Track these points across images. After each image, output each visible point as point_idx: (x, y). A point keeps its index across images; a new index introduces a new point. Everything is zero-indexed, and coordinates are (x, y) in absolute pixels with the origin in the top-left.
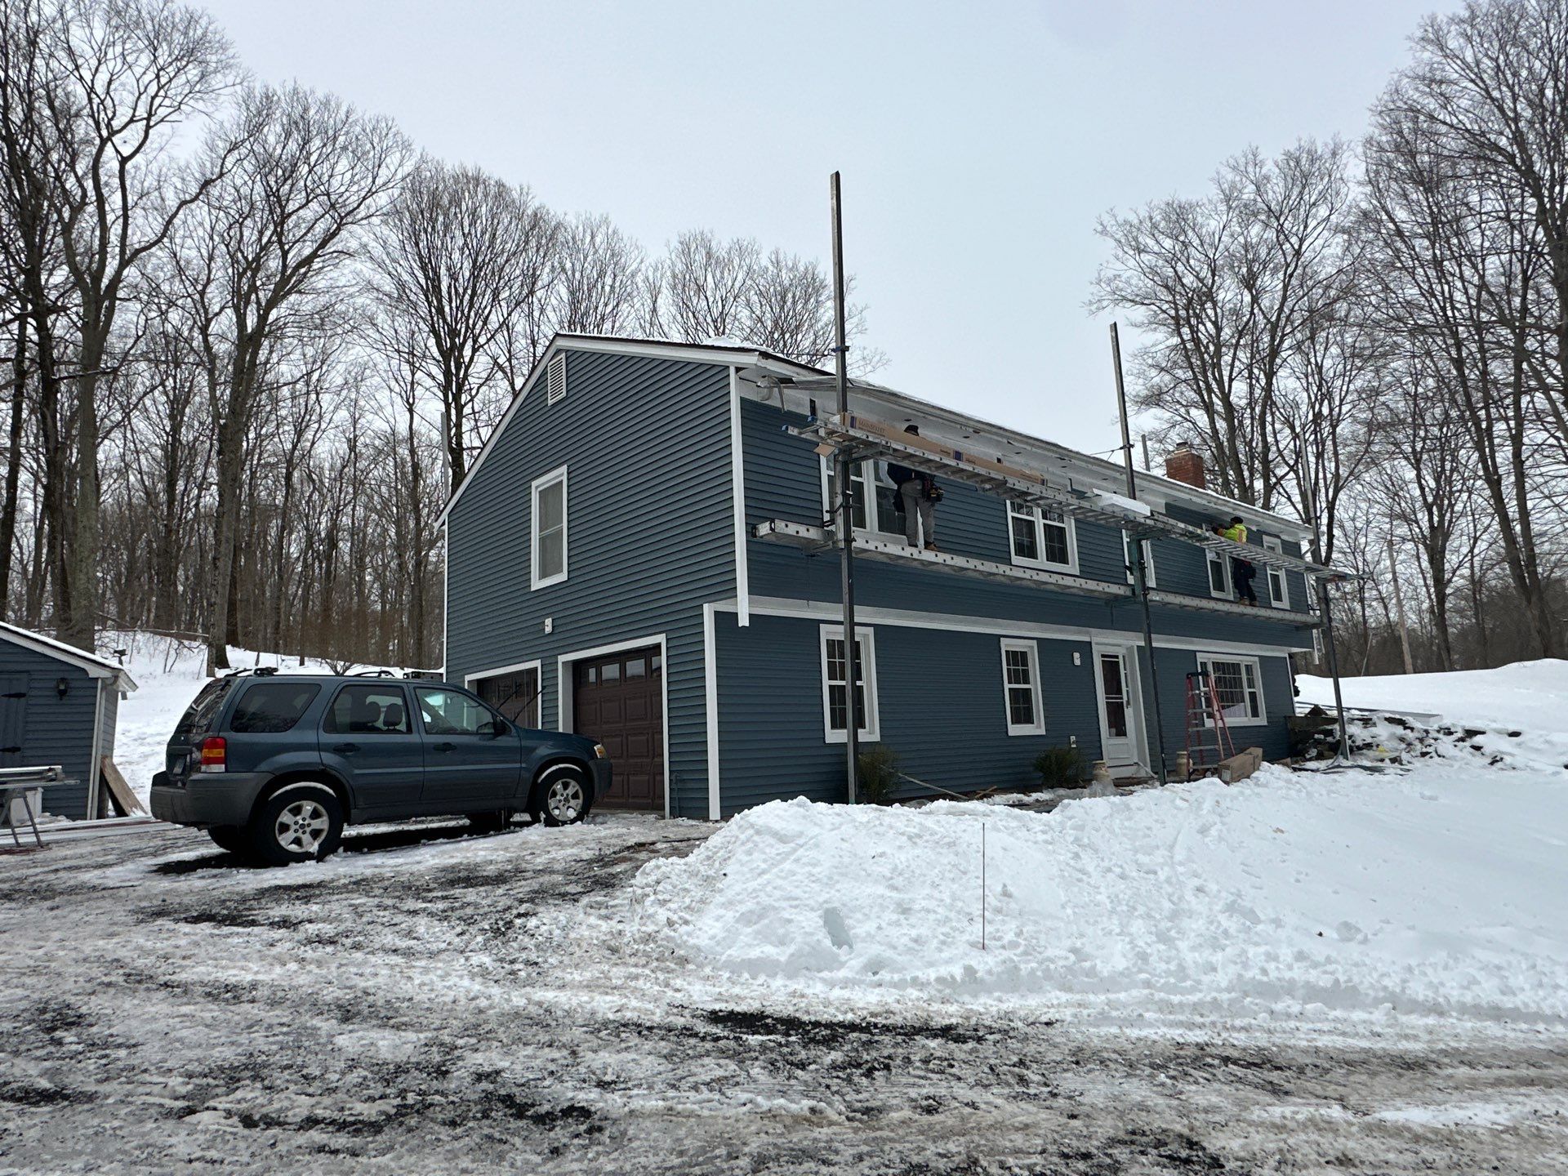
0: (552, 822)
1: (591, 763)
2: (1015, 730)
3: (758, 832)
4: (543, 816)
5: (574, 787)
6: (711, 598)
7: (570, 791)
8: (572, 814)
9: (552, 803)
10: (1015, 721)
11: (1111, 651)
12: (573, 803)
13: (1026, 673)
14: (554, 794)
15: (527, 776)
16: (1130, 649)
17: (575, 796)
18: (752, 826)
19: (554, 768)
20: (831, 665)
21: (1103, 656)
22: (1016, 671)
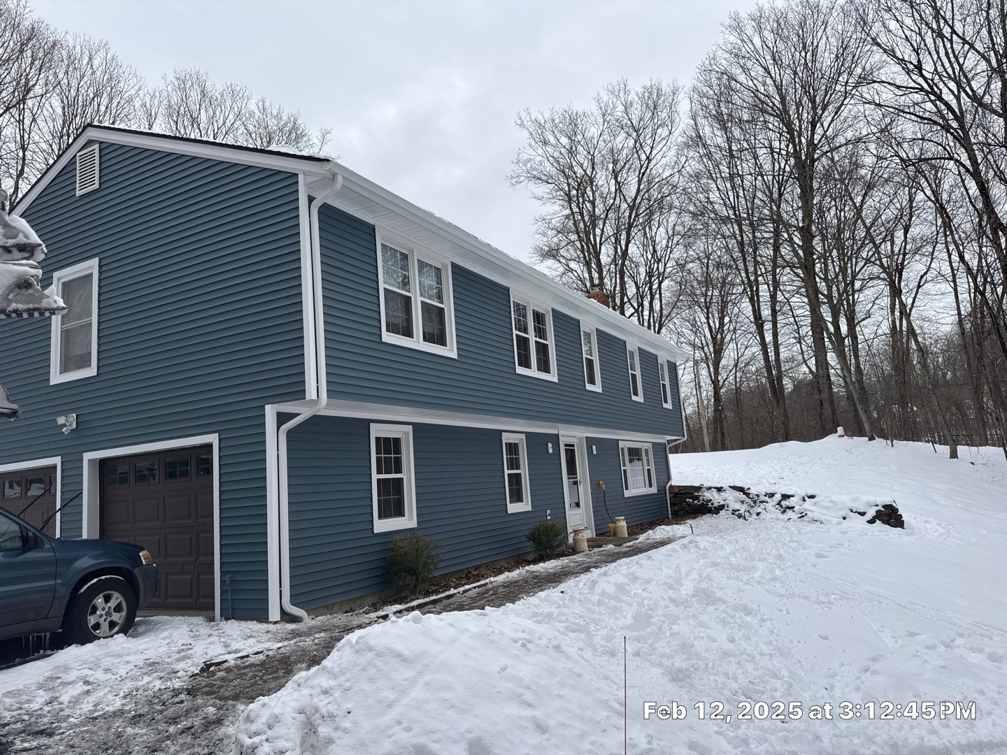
1: (136, 571)
2: (513, 508)
4: (79, 635)
5: (117, 598)
6: (274, 399)
7: (112, 604)
9: (92, 620)
10: (512, 501)
11: (570, 441)
13: (518, 461)
14: (94, 609)
19: (95, 580)
20: (379, 461)
21: (566, 445)
22: (512, 459)
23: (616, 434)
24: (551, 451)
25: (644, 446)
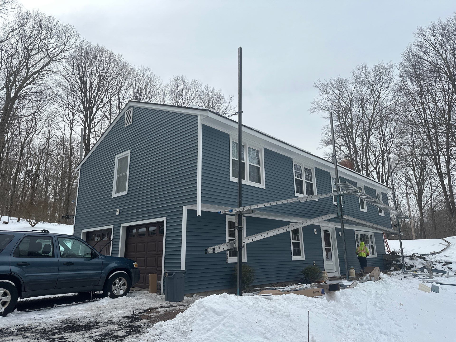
0: (113, 296)
1: (132, 270)
2: (295, 258)
3: (207, 310)
4: (109, 293)
5: (124, 280)
6: (186, 204)
7: (122, 283)
8: (122, 292)
10: (295, 255)
11: (326, 229)
12: (122, 288)
13: (298, 237)
14: (115, 284)
15: (104, 276)
16: (333, 228)
17: (124, 285)
18: (204, 307)
19: (116, 272)
20: (230, 231)
21: (324, 231)
22: (295, 235)
23: (353, 227)
24: (316, 233)
25: (370, 234)
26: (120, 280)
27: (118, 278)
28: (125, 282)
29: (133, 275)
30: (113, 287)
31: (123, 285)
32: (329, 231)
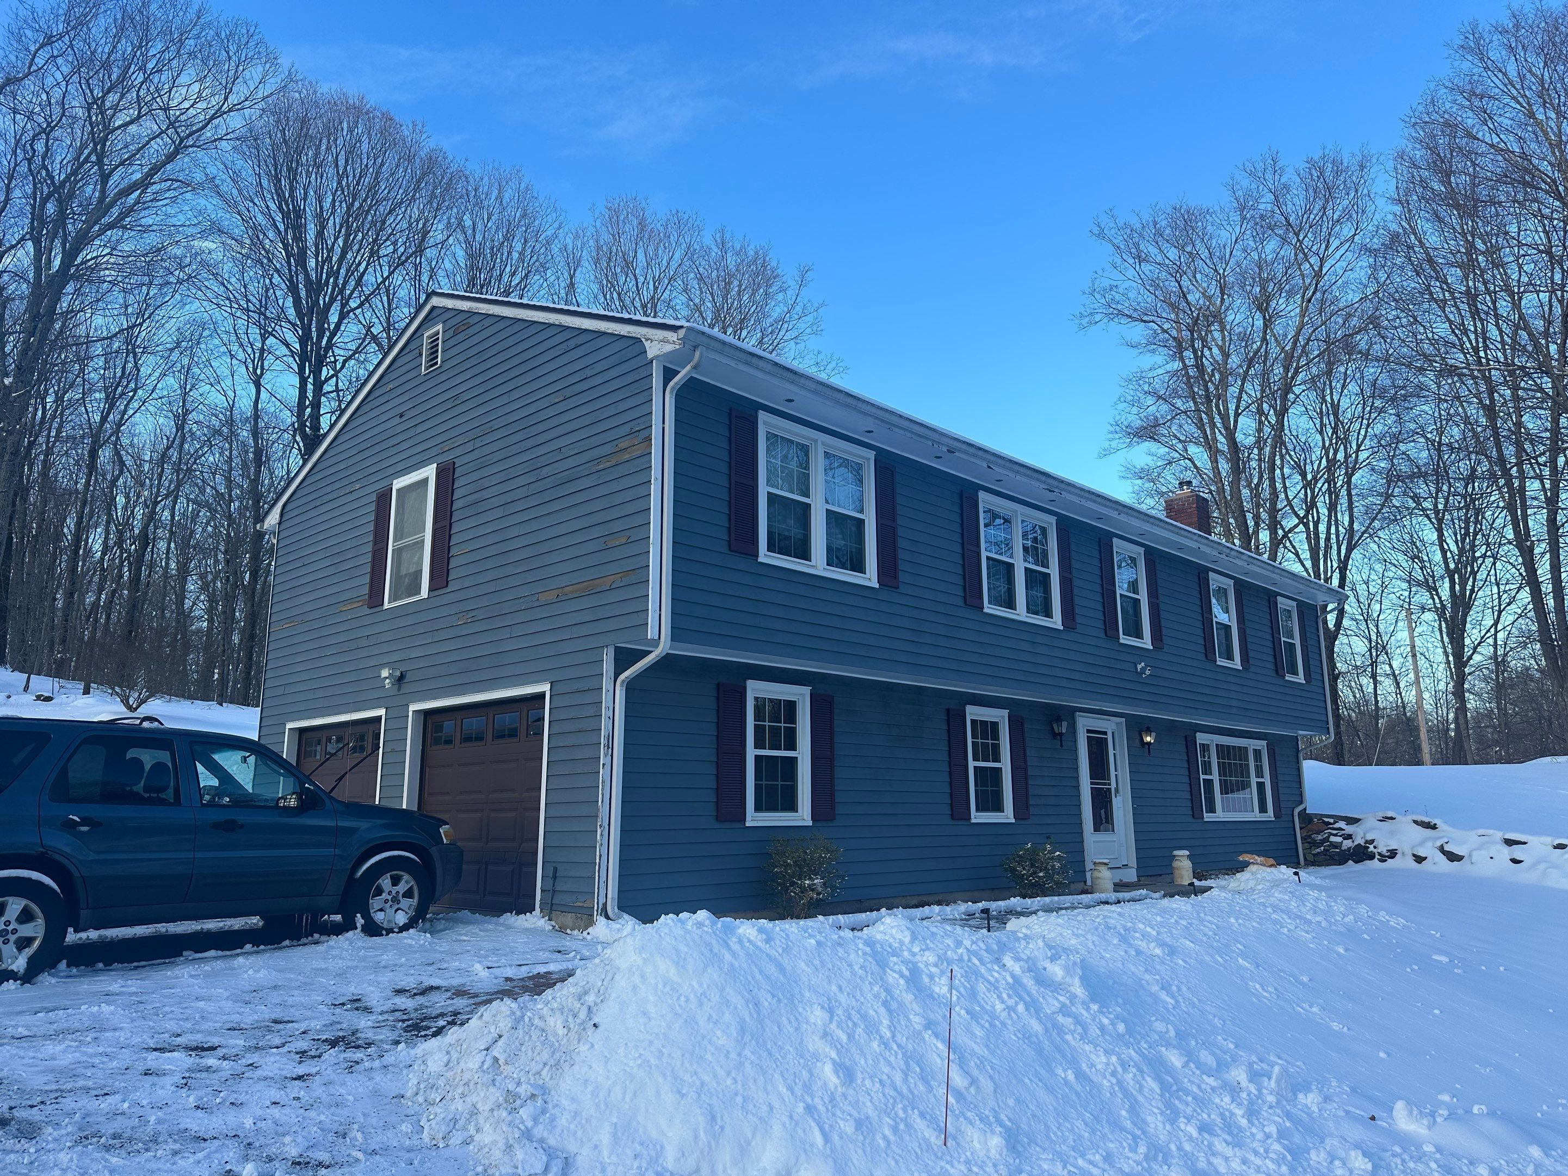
0: (373, 929)
1: (434, 851)
4: (360, 921)
6: (613, 637)
7: (402, 887)
8: (401, 918)
9: (375, 903)
11: (1097, 725)
12: (405, 903)
14: (379, 891)
15: (342, 866)
16: (1120, 724)
17: (408, 894)
20: (759, 730)
21: (1088, 731)
22: (985, 746)
25: (1252, 744)
26: (396, 881)
27: (388, 875)
28: (412, 887)
29: (438, 865)
30: (371, 901)
31: (404, 896)
32: (1105, 733)
